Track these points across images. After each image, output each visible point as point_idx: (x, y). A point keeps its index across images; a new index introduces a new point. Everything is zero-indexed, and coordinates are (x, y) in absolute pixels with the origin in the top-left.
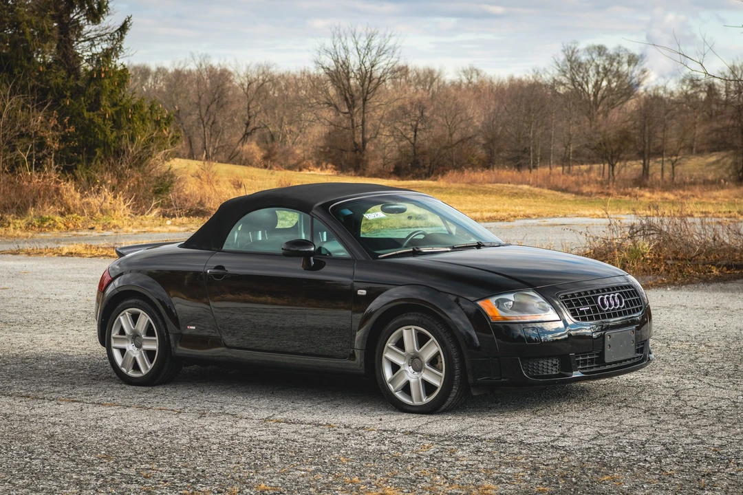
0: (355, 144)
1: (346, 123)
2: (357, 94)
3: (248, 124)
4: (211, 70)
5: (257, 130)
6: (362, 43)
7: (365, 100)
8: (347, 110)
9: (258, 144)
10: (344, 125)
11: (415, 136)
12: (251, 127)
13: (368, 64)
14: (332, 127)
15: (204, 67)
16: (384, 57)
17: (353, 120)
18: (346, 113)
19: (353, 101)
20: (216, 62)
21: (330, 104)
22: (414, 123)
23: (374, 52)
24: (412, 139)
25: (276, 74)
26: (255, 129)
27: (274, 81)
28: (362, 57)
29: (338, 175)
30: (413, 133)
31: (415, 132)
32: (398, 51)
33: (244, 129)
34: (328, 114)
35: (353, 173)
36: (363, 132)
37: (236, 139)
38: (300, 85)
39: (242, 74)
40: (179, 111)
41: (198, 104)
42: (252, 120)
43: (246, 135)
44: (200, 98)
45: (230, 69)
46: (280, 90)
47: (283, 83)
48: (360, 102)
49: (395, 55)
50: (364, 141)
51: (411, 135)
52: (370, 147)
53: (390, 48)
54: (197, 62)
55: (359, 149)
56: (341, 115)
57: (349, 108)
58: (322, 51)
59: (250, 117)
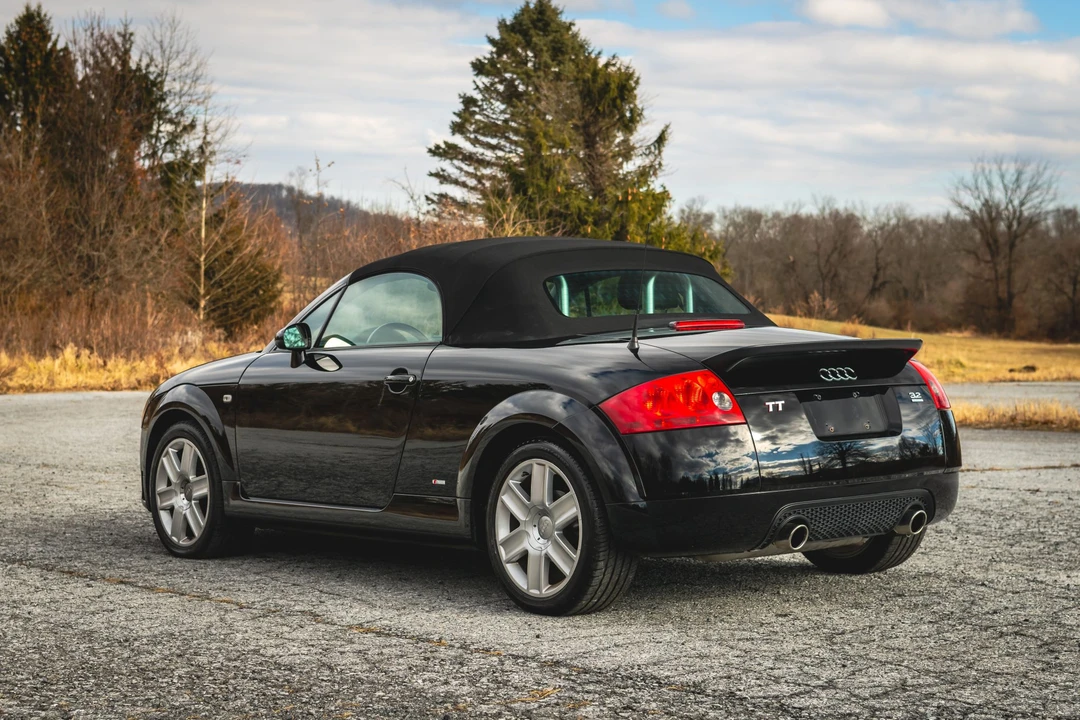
0: (999, 299)
1: (988, 273)
2: (1002, 240)
3: (876, 278)
4: (835, 215)
5: (887, 285)
6: (1010, 177)
7: (1012, 246)
8: (988, 258)
9: (889, 301)
10: (986, 277)
11: (1075, 290)
12: (880, 281)
13: (1016, 203)
14: (971, 279)
15: (827, 211)
16: (1036, 193)
17: (996, 271)
18: (987, 262)
19: (998, 248)
20: (841, 205)
21: (969, 252)
22: (1072, 274)
23: (1024, 188)
24: (1071, 295)
25: (911, 218)
26: (884, 284)
27: (910, 226)
28: (1009, 193)
29: (977, 337)
30: (1072, 287)
31: (1075, 285)
32: (1054, 186)
33: (871, 283)
34: (968, 264)
35: (995, 335)
36: (1009, 283)
37: (861, 295)
38: (941, 231)
39: (869, 218)
40: (794, 262)
41: (817, 254)
42: (881, 272)
43: (874, 291)
44: (819, 247)
45: (858, 214)
46: (918, 237)
47: (920, 229)
48: (1007, 250)
49: (1052, 192)
50: (1011, 296)
51: (1069, 289)
52: (1017, 303)
53: (1044, 183)
54: (820, 206)
55: (1005, 305)
56: (983, 265)
57: (993, 256)
58: (961, 187)
59: (878, 270)
